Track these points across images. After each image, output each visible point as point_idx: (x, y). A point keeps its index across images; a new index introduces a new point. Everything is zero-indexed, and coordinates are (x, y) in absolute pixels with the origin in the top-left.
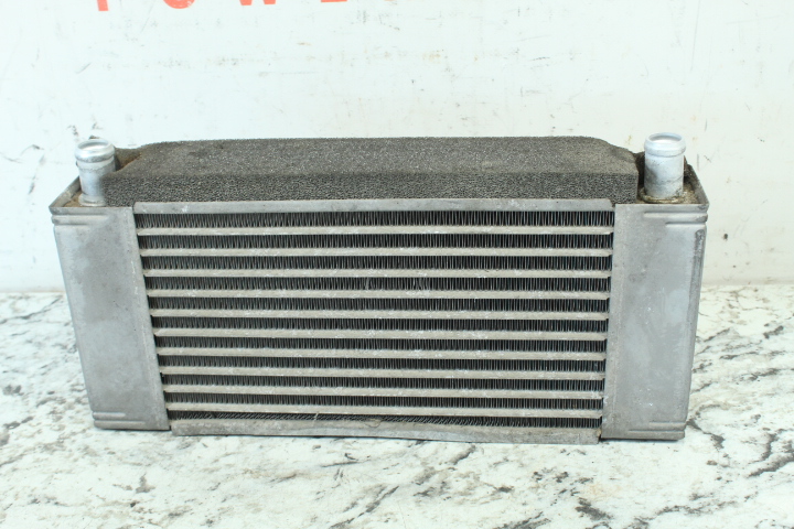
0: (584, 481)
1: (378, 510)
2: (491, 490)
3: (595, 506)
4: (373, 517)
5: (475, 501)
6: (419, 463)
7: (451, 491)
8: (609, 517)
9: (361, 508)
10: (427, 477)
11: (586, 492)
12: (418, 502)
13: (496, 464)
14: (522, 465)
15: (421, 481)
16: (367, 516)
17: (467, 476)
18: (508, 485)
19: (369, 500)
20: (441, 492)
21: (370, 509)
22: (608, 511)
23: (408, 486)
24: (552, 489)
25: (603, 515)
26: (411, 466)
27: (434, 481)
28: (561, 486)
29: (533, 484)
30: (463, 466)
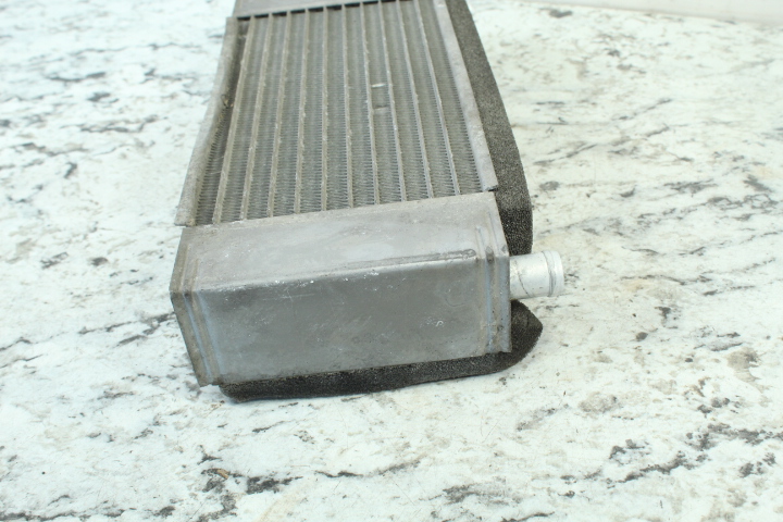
0: (756, 164)
1: (576, 157)
2: (673, 158)
3: (759, 182)
4: (571, 161)
5: (658, 163)
6: (618, 131)
7: (639, 154)
8: (771, 191)
9: (563, 153)
10: (622, 142)
11: (756, 172)
12: (610, 157)
13: (684, 142)
14: (706, 146)
15: (617, 143)
16: (566, 160)
17: (656, 146)
18: (689, 157)
19: (570, 150)
20: (631, 153)
21: (570, 156)
22: (772, 187)
23: (605, 145)
24: (726, 165)
25: (766, 189)
26: (611, 133)
27: (628, 146)
28: (735, 164)
29: (711, 159)
30: (654, 139)
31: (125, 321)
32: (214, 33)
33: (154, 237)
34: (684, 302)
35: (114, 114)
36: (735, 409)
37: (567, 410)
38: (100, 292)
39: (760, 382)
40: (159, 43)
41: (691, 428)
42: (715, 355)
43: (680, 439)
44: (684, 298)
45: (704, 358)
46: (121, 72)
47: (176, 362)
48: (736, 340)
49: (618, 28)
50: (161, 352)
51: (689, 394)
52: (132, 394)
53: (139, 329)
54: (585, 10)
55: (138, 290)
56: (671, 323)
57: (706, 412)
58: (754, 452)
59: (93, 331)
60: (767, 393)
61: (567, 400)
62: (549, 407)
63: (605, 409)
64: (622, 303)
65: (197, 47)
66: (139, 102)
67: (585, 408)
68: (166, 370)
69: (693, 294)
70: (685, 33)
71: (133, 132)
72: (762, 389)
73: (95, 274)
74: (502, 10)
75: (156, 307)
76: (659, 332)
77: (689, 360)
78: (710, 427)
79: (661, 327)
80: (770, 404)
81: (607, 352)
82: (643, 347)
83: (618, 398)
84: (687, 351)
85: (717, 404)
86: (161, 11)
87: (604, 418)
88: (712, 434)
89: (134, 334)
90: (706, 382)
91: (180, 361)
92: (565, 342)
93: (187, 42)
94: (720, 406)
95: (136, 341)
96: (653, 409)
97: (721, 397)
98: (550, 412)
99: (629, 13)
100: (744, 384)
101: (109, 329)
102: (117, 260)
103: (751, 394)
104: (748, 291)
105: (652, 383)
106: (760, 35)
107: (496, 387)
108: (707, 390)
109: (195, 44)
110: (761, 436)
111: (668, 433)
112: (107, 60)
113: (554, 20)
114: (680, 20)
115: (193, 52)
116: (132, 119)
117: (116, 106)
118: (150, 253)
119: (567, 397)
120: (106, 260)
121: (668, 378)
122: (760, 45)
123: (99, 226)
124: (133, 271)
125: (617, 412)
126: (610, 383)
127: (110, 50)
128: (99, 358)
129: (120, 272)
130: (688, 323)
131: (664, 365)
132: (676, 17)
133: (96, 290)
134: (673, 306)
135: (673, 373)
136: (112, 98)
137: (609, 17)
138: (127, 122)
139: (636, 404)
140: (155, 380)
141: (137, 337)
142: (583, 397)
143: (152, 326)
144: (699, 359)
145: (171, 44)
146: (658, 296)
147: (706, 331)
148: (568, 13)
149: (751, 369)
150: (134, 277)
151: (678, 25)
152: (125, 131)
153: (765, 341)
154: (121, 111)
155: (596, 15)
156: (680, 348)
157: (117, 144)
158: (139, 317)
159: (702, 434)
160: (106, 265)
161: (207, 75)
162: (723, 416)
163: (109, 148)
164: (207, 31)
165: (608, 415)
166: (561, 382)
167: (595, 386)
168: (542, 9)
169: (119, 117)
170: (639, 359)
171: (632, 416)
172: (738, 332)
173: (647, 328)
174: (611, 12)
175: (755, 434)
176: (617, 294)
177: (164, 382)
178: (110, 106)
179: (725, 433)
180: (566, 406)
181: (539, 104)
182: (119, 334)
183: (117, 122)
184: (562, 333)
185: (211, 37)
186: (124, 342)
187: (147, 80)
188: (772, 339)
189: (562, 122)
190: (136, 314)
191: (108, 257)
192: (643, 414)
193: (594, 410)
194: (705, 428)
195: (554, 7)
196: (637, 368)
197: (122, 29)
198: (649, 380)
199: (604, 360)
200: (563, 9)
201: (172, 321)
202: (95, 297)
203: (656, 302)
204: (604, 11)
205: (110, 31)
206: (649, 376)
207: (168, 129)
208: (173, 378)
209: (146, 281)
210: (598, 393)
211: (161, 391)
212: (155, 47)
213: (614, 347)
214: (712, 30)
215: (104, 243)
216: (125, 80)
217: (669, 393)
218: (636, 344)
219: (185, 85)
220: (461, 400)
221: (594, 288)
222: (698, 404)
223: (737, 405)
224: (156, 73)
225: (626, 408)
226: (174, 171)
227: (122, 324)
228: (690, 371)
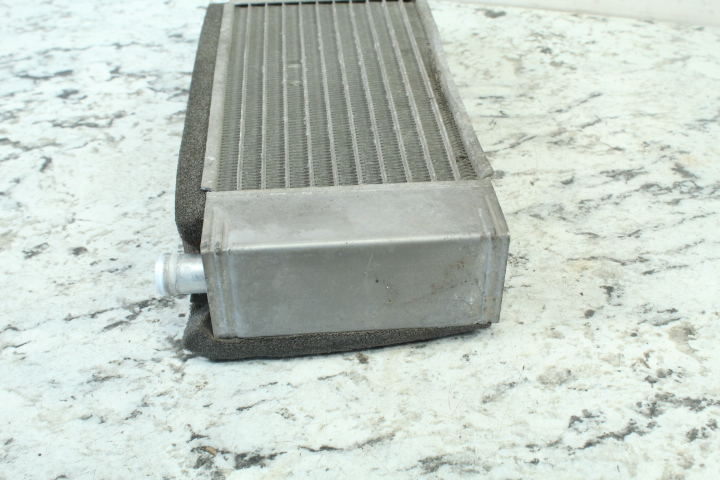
0: (682, 152)
1: (518, 148)
2: (607, 148)
3: (686, 169)
4: (514, 152)
5: (593, 153)
6: (555, 123)
7: (576, 144)
8: (697, 178)
9: (507, 144)
10: (560, 133)
11: (682, 160)
12: (549, 148)
13: (615, 133)
14: (635, 136)
15: (554, 135)
16: (509, 150)
17: (591, 136)
18: (621, 146)
19: (513, 141)
20: (569, 143)
21: (512, 146)
22: (697, 174)
23: (544, 137)
24: (655, 154)
25: (692, 176)
26: (549, 125)
27: (565, 136)
28: (663, 153)
29: (641, 149)
30: (588, 131)
31: (108, 307)
32: (174, 32)
33: (130, 227)
34: (625, 281)
35: (83, 110)
36: (678, 379)
37: (527, 384)
38: (82, 280)
39: (699, 354)
40: (122, 43)
41: (640, 397)
42: (657, 329)
43: (631, 408)
44: (625, 278)
45: (646, 332)
46: (88, 69)
47: (160, 346)
48: (674, 315)
49: (548, 28)
50: (145, 337)
51: (636, 366)
52: (119, 377)
53: (122, 314)
54: (517, 11)
55: (118, 277)
56: (615, 300)
57: (653, 382)
58: (698, 418)
59: (78, 317)
60: (705, 364)
61: (526, 374)
62: (510, 381)
63: (562, 382)
64: (570, 283)
65: (159, 46)
66: (107, 98)
67: (543, 381)
68: (150, 354)
69: (632, 273)
70: (609, 32)
71: (103, 127)
72: (701, 360)
73: (76, 263)
74: (441, 10)
75: (137, 294)
76: (605, 309)
77: (634, 335)
78: (657, 396)
79: (606, 305)
80: (709, 374)
81: (559, 329)
82: (591, 323)
83: (572, 371)
84: (632, 326)
85: (661, 375)
86: (121, 12)
87: (560, 390)
88: (659, 402)
89: (118, 320)
90: (650, 354)
91: (164, 344)
92: (521, 320)
93: (149, 42)
94: (664, 377)
95: (120, 326)
96: (605, 381)
97: (665, 368)
98: (512, 385)
99: (558, 14)
100: (685, 356)
101: (93, 316)
102: (96, 250)
103: (691, 365)
104: (683, 270)
105: (602, 356)
106: (677, 34)
107: (461, 363)
108: (652, 362)
109: (156, 43)
110: (703, 403)
111: (620, 402)
112: (74, 59)
113: (490, 20)
114: (604, 20)
115: (155, 51)
116: (101, 115)
117: (85, 102)
118: (127, 243)
119: (526, 371)
120: (86, 250)
121: (616, 352)
122: (678, 43)
123: (76, 217)
124: (112, 260)
125: (573, 384)
126: (565, 358)
127: (75, 49)
128: (85, 343)
129: (100, 261)
130: (631, 301)
131: (612, 340)
132: (601, 17)
133: (78, 278)
134: (616, 284)
135: (620, 347)
136: (80, 95)
137: (539, 17)
138: (97, 118)
139: (589, 376)
140: (141, 364)
141: (121, 323)
142: (541, 371)
143: (134, 312)
144: (642, 334)
145: (134, 43)
146: (601, 276)
147: (648, 307)
148: (502, 14)
149: (690, 342)
150: (113, 265)
151: (602, 25)
152: (96, 126)
153: (701, 316)
154: (90, 107)
155: (527, 16)
156: (625, 324)
157: (89, 139)
158: (121, 304)
159: (650, 403)
160: (86, 254)
161: (170, 72)
162: (667, 386)
163: (81, 143)
164: (167, 31)
165: (564, 387)
166: (520, 358)
167: (551, 361)
168: (478, 10)
169: (88, 113)
170: (589, 334)
171: (586, 388)
172: (676, 308)
173: (594, 306)
174: (541, 13)
175: (698, 401)
176: (564, 274)
177: (150, 365)
178: (79, 103)
179: (671, 402)
180: (526, 379)
181: (481, 98)
182: (103, 320)
183: (88, 118)
184: (517, 312)
185: (171, 37)
186: (108, 328)
187: (113, 78)
188: (707, 314)
189: (503, 115)
190: (118, 301)
191: (87, 247)
192: (596, 385)
193: (552, 383)
194: (652, 397)
195: (489, 8)
196: (587, 342)
197: (85, 29)
198: (599, 354)
199: (557, 336)
200: (497, 10)
201: (153, 307)
202: (78, 285)
203: (600, 282)
204: (535, 12)
205: (75, 31)
206: (599, 350)
207: (136, 124)
208: (158, 361)
209: (125, 269)
210: (554, 367)
211: (148, 374)
212: (118, 46)
213: (565, 324)
214: (634, 29)
215: (83, 233)
216: (92, 77)
217: (619, 366)
218: (585, 321)
219: (149, 82)
220: (429, 376)
221: (543, 269)
222: (645, 375)
223: (680, 375)
224: (121, 71)
225: (581, 381)
226: (145, 164)
227: (105, 311)
228: (635, 344)
